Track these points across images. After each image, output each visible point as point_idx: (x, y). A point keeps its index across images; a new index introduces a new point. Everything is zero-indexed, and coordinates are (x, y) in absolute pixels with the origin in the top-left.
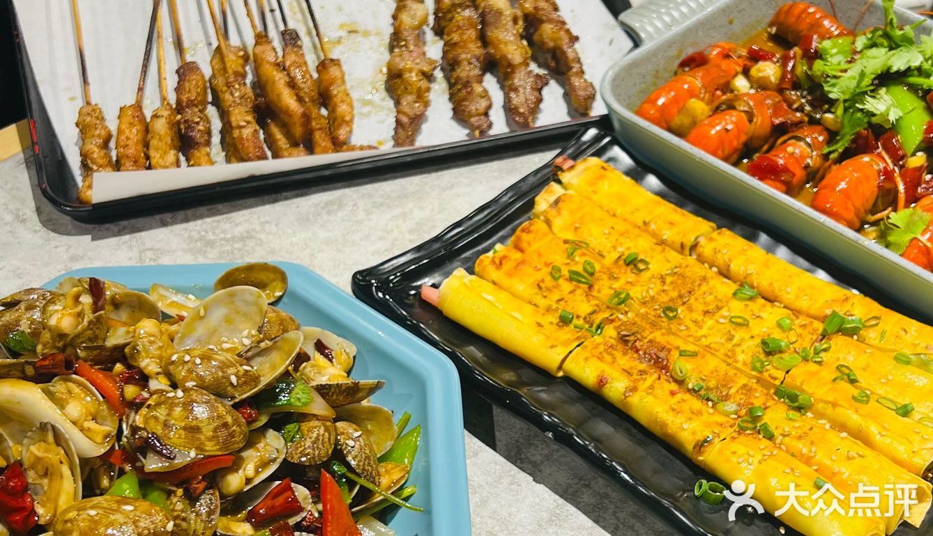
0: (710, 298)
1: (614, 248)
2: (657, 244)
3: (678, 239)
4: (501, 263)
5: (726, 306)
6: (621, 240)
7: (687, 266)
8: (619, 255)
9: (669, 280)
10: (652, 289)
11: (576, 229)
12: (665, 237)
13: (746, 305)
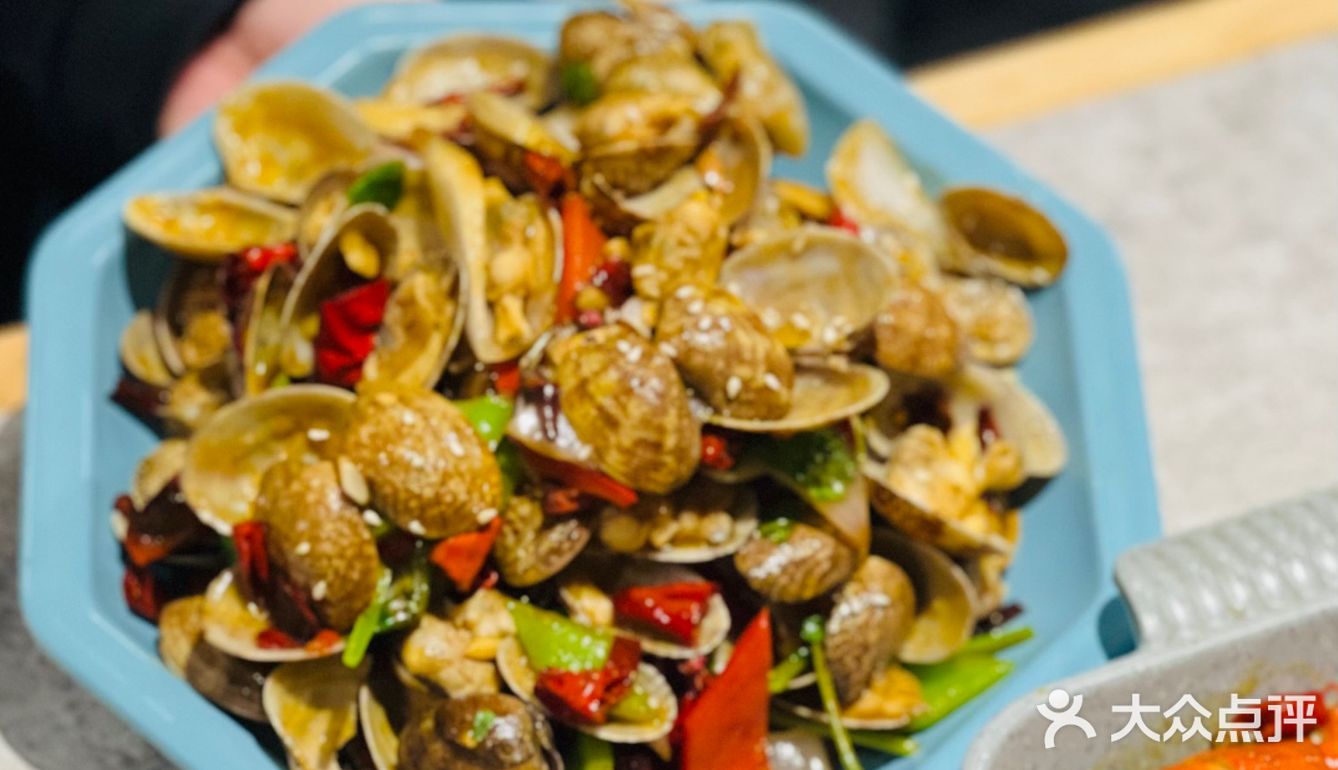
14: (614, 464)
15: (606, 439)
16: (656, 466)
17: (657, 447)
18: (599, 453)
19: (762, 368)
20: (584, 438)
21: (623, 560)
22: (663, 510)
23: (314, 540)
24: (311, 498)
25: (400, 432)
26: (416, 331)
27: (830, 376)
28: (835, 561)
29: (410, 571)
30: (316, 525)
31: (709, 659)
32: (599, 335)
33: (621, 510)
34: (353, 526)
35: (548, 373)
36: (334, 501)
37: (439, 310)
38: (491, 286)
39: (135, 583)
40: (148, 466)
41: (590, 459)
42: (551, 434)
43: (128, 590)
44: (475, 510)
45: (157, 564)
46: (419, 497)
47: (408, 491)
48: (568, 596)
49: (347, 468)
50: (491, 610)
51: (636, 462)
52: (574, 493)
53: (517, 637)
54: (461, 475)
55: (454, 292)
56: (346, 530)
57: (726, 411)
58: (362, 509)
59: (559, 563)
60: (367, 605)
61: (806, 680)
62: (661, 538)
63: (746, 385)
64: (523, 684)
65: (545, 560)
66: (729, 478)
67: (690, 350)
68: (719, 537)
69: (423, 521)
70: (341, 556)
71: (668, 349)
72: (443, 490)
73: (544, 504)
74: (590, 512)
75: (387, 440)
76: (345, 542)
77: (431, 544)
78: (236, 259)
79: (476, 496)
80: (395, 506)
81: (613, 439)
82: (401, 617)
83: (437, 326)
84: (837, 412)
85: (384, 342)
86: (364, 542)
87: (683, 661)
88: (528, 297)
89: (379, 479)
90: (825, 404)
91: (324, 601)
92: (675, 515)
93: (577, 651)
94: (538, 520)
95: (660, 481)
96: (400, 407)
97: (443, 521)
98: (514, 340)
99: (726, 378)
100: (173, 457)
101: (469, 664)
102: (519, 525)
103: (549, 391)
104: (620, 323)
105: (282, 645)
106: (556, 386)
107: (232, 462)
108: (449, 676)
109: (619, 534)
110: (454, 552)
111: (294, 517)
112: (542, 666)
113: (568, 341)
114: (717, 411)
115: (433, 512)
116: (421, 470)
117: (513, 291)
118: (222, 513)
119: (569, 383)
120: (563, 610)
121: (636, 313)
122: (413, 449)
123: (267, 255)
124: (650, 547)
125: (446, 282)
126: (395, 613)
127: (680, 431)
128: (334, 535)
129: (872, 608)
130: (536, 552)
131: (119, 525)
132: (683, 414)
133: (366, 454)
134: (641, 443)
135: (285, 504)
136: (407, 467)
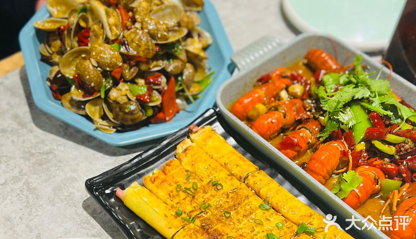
0: (248, 207)
1: (209, 176)
2: (229, 175)
3: (239, 174)
4: (154, 181)
5: (255, 212)
6: (213, 172)
7: (240, 189)
8: (210, 180)
9: (231, 195)
10: (222, 200)
11: (193, 165)
12: (233, 172)
13: (264, 213)
14: (141, 54)
15: (139, 49)
16: (149, 53)
17: (149, 49)
18: (138, 52)
19: (163, 31)
20: (135, 50)
21: (144, 72)
22: (151, 61)
23: (89, 75)
24: (87, 67)
25: (101, 52)
26: (97, 36)
27: (175, 31)
28: (182, 65)
29: (108, 78)
30: (89, 72)
31: (164, 88)
32: (132, 30)
33: (143, 63)
34: (96, 71)
35: (125, 39)
36: (91, 67)
37: (100, 31)
38: (109, 25)
39: (54, 93)
40: (51, 72)
41: (137, 54)
42: (129, 50)
43: (53, 95)
44: (118, 64)
45: (58, 89)
46: (107, 63)
47: (105, 62)
48: (136, 81)
49: (92, 60)
50: (123, 86)
51: (145, 53)
52: (135, 61)
53: (130, 90)
54: (114, 57)
55: (103, 27)
56: (95, 72)
57: (158, 41)
58: (97, 68)
59: (134, 75)
60: (102, 86)
61: (181, 88)
62: (151, 67)
63: (161, 35)
64: (133, 99)
65: (132, 75)
66: (161, 53)
67: (149, 30)
68: (161, 64)
69: (109, 67)
70: (95, 77)
71: (146, 31)
72: (111, 61)
73: (129, 64)
74: (137, 64)
75: (99, 53)
76: (95, 74)
77: (110, 72)
78: (59, 29)
79: (118, 61)
80: (103, 65)
81: (140, 49)
82: (109, 87)
83: (101, 34)
84: (177, 38)
85: (91, 39)
86: (99, 74)
87: (160, 89)
88: (116, 26)
89: (99, 61)
90: (175, 37)
91: (94, 87)
92: (153, 62)
93: (141, 90)
94: (129, 67)
95: (150, 56)
96: (99, 47)
97: (113, 67)
98: (116, 34)
99: (157, 34)
100: (56, 69)
101: (122, 97)
102: (125, 69)
103: (126, 42)
104: (135, 27)
105: (87, 97)
106: (127, 41)
107: (69, 64)
108: (119, 100)
109: (144, 67)
110: (116, 72)
111: (85, 72)
112: (136, 94)
113: (127, 33)
114: (157, 41)
115: (111, 65)
116: (106, 58)
117: (114, 25)
118: (70, 74)
119: (129, 40)
120: (136, 83)
121: (138, 25)
122: (104, 54)
123: (64, 27)
124: (149, 69)
125: (101, 25)
126: (107, 86)
127: (152, 45)
128: (93, 73)
129: (189, 73)
130: (130, 74)
131: (49, 84)
132: (152, 42)
133: (95, 57)
134: (146, 49)
135: (82, 69)
136: (104, 58)
